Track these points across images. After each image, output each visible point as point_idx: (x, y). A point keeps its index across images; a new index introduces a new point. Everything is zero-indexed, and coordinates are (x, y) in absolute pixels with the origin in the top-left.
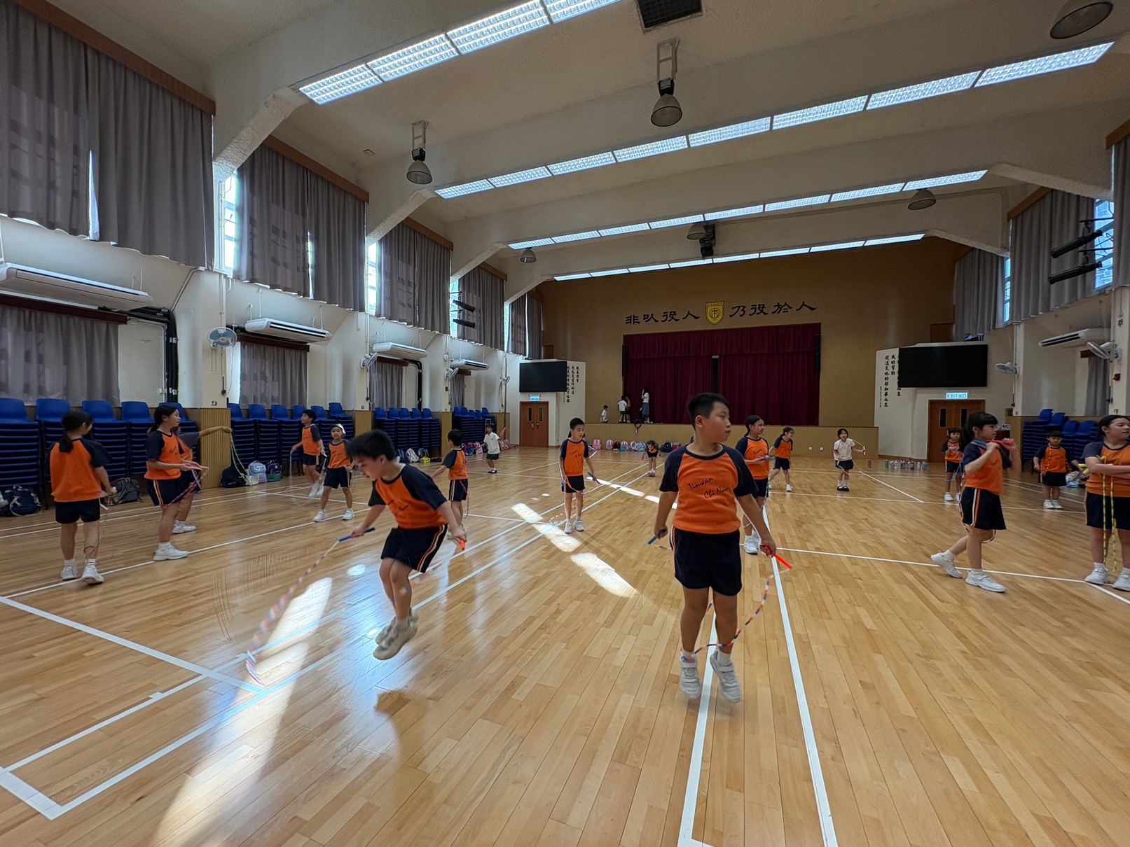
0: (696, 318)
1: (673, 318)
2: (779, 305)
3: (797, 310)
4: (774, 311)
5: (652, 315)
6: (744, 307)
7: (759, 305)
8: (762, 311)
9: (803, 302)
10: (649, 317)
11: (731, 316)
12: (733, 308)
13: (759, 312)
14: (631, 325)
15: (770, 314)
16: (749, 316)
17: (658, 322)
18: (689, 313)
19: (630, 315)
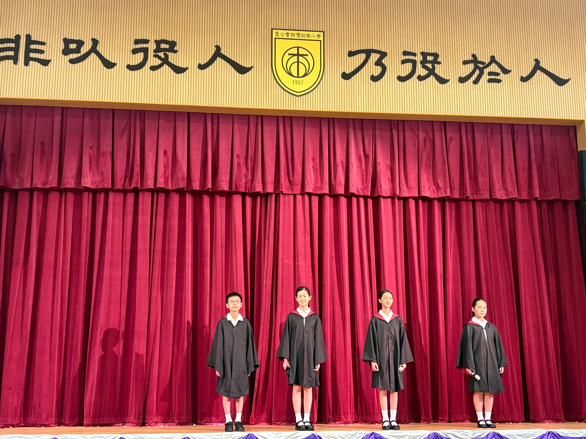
0: (242, 70)
1: (165, 61)
2: (474, 60)
3: (523, 79)
4: (463, 76)
5: (95, 42)
6: (383, 55)
7: (424, 55)
8: (432, 72)
9: (537, 61)
10: (84, 49)
11: (346, 76)
12: (351, 54)
13: (423, 72)
14: (15, 65)
15: (453, 82)
16: (398, 81)
17: (115, 67)
18: (218, 54)
19: (14, 35)
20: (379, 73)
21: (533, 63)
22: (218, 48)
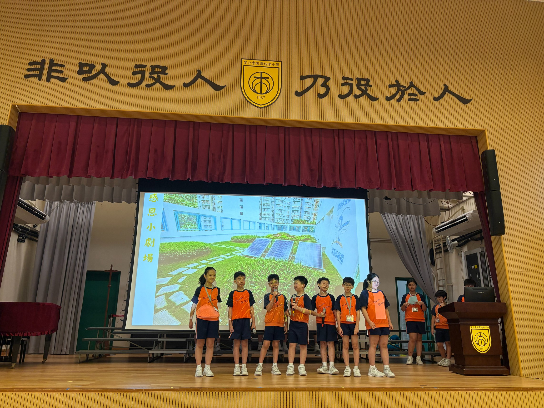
0: (217, 88)
1: (158, 81)
2: (397, 84)
3: (436, 99)
4: (389, 95)
5: (104, 66)
6: (327, 79)
7: (359, 80)
8: (365, 92)
9: (446, 86)
10: (95, 71)
11: (298, 94)
12: (302, 78)
13: (359, 92)
14: (39, 81)
15: (382, 100)
16: (339, 99)
17: (118, 85)
18: (199, 75)
19: (41, 59)
20: (324, 92)
21: (443, 88)
22: (199, 72)
